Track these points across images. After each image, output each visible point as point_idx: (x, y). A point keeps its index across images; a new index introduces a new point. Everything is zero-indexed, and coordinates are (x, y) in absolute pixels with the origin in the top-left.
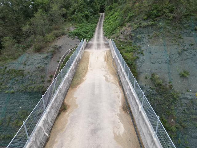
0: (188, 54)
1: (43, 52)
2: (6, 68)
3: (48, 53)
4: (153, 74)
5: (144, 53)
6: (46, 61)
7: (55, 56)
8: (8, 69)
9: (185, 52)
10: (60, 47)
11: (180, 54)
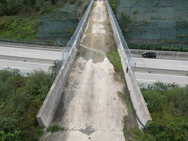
0: (139, 4)
1: (74, 4)
2: (60, 11)
3: (77, 4)
4: (123, 13)
5: (120, 4)
6: (77, 8)
7: (80, 6)
8: (61, 11)
9: (138, 3)
10: (82, 2)
11: (136, 4)
